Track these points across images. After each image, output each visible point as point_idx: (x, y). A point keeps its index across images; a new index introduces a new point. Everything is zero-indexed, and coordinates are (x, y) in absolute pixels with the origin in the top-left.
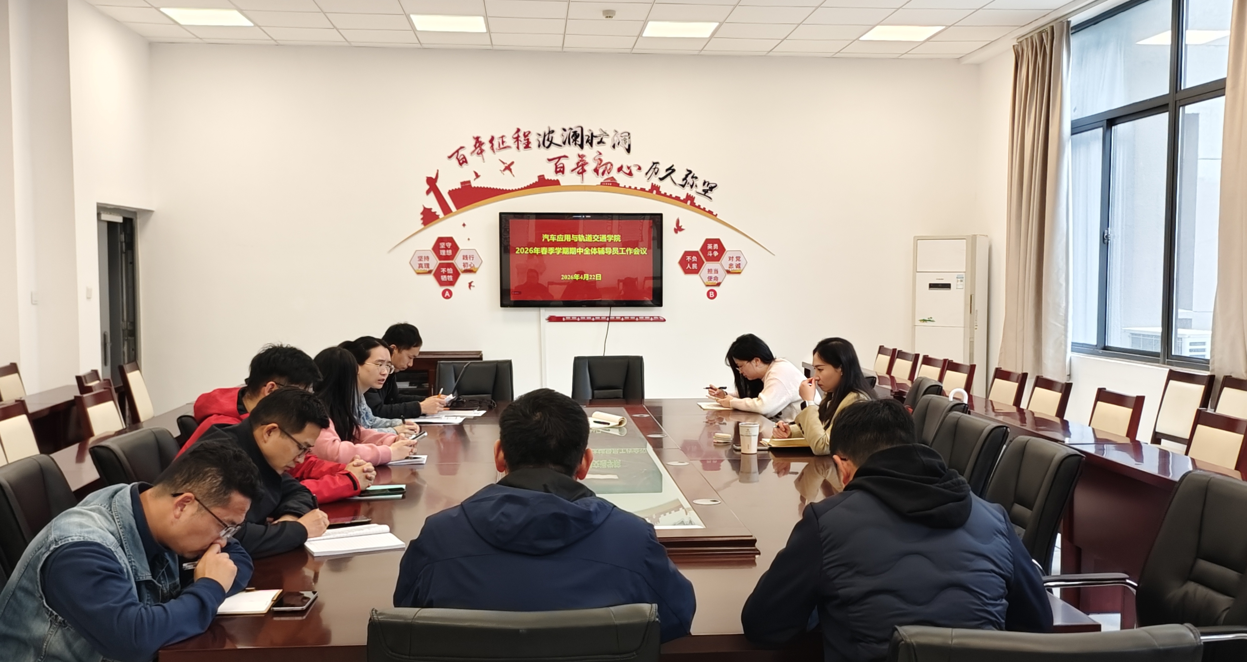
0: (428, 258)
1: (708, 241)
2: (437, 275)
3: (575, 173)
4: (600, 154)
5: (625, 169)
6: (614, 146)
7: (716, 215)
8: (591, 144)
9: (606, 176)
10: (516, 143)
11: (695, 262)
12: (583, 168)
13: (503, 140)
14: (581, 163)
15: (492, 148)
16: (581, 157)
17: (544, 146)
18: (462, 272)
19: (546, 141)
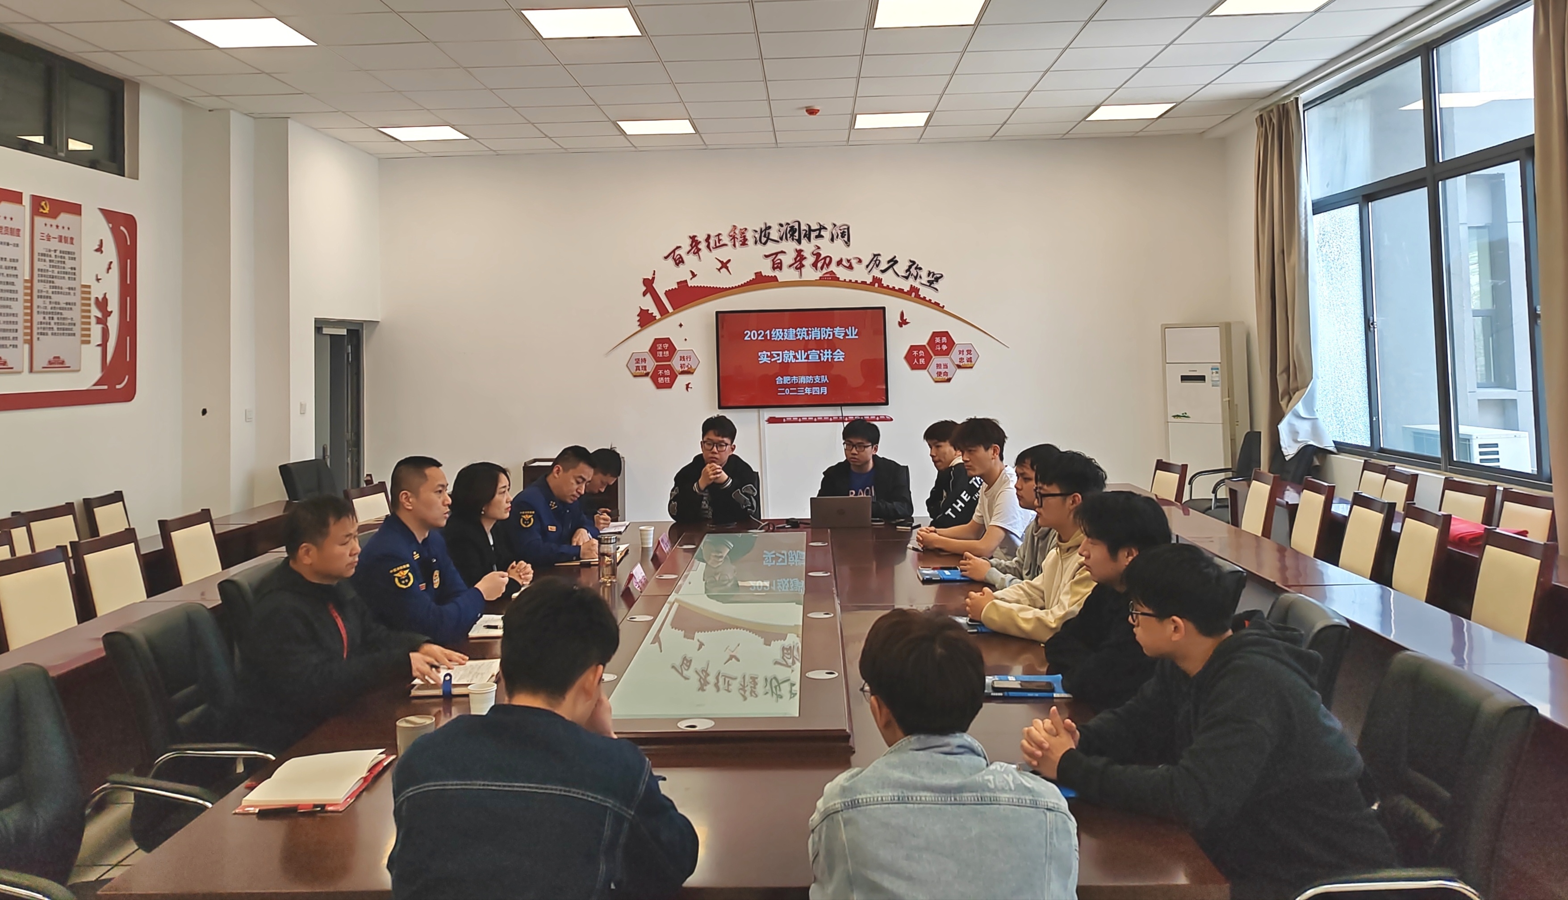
1: (935, 334)
2: (655, 378)
3: (792, 269)
4: (819, 248)
5: (844, 263)
6: (832, 240)
8: (809, 240)
9: (824, 271)
10: (733, 240)
12: (801, 263)
13: (719, 238)
14: (799, 258)
15: (708, 247)
16: (799, 252)
17: (761, 242)
18: (680, 374)
19: (763, 238)
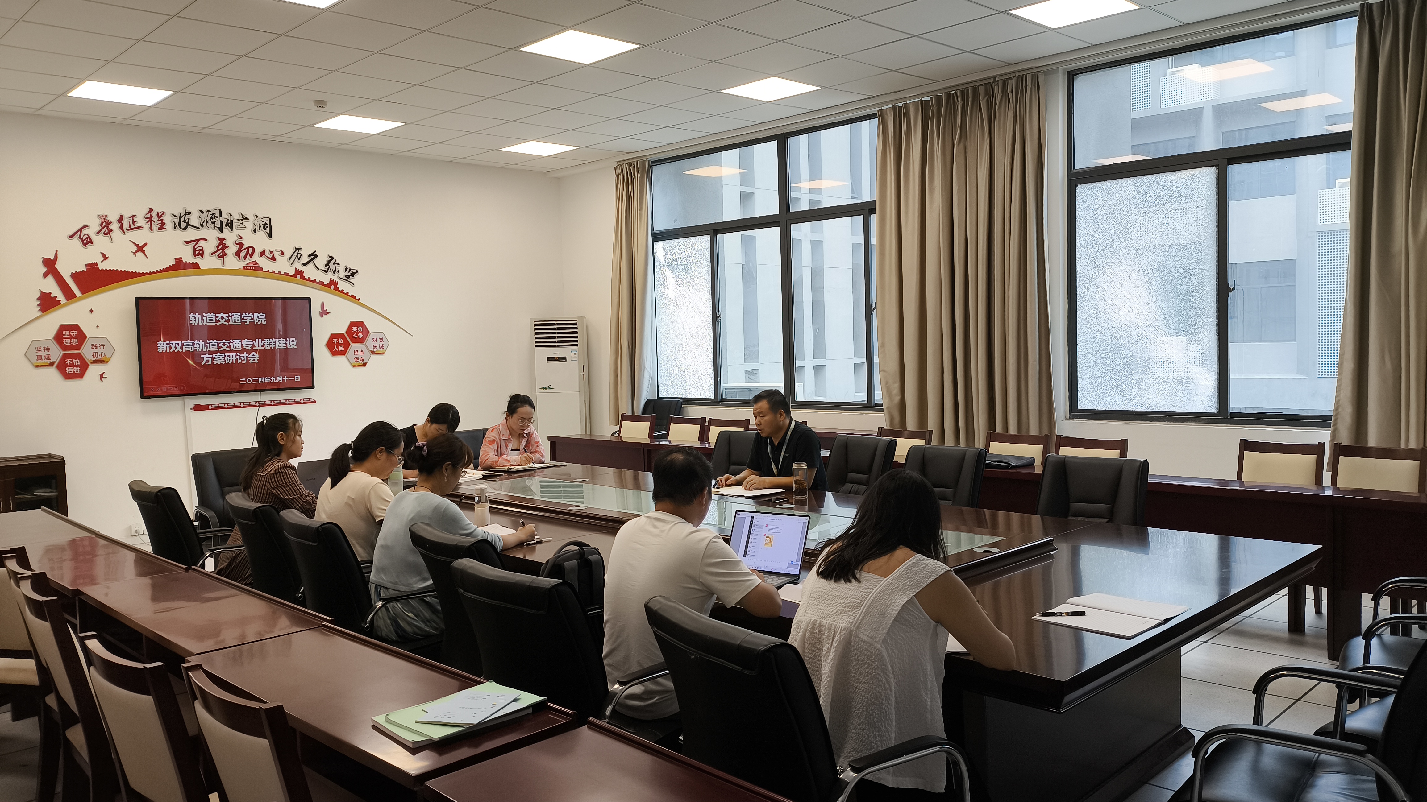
0: (48, 349)
1: (353, 324)
2: (62, 367)
3: (214, 258)
4: (241, 238)
5: (267, 254)
6: (255, 231)
7: (359, 299)
8: (231, 228)
9: (248, 261)
10: (149, 223)
11: (341, 344)
12: (223, 251)
13: (133, 220)
14: (221, 246)
15: (121, 228)
16: (221, 240)
17: (181, 228)
18: (91, 363)
19: (182, 223)
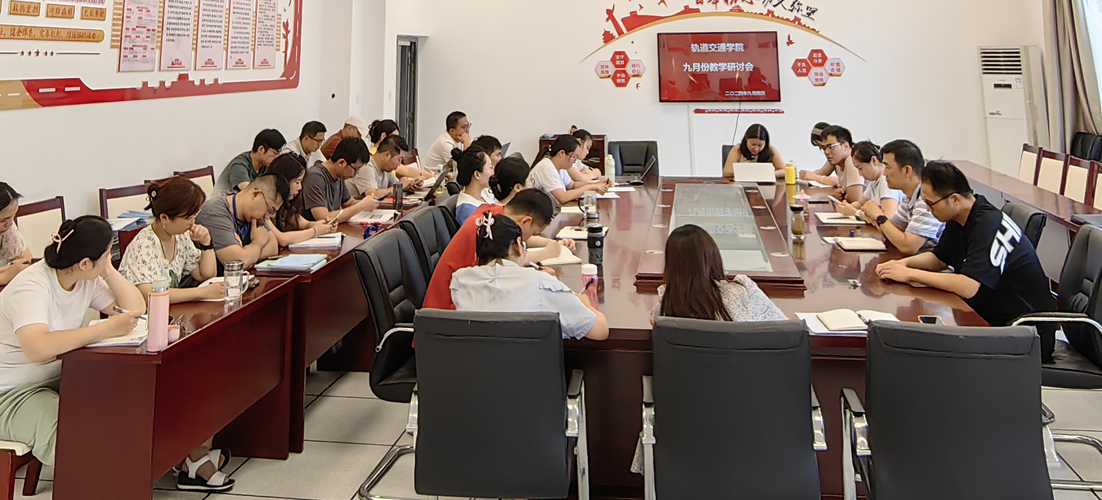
0: (607, 67)
1: (813, 51)
2: (614, 79)
7: (819, 31)
9: (734, 5)
11: (804, 68)
18: (632, 77)
